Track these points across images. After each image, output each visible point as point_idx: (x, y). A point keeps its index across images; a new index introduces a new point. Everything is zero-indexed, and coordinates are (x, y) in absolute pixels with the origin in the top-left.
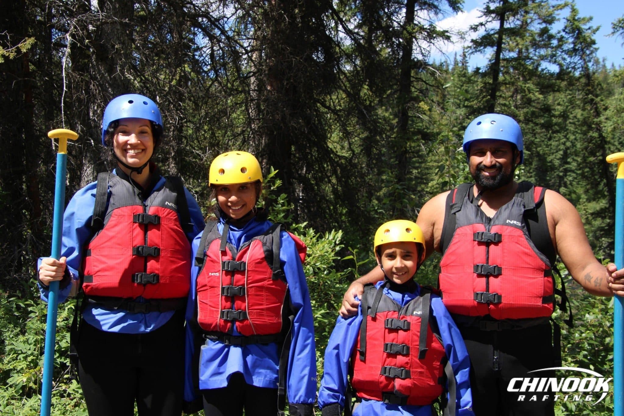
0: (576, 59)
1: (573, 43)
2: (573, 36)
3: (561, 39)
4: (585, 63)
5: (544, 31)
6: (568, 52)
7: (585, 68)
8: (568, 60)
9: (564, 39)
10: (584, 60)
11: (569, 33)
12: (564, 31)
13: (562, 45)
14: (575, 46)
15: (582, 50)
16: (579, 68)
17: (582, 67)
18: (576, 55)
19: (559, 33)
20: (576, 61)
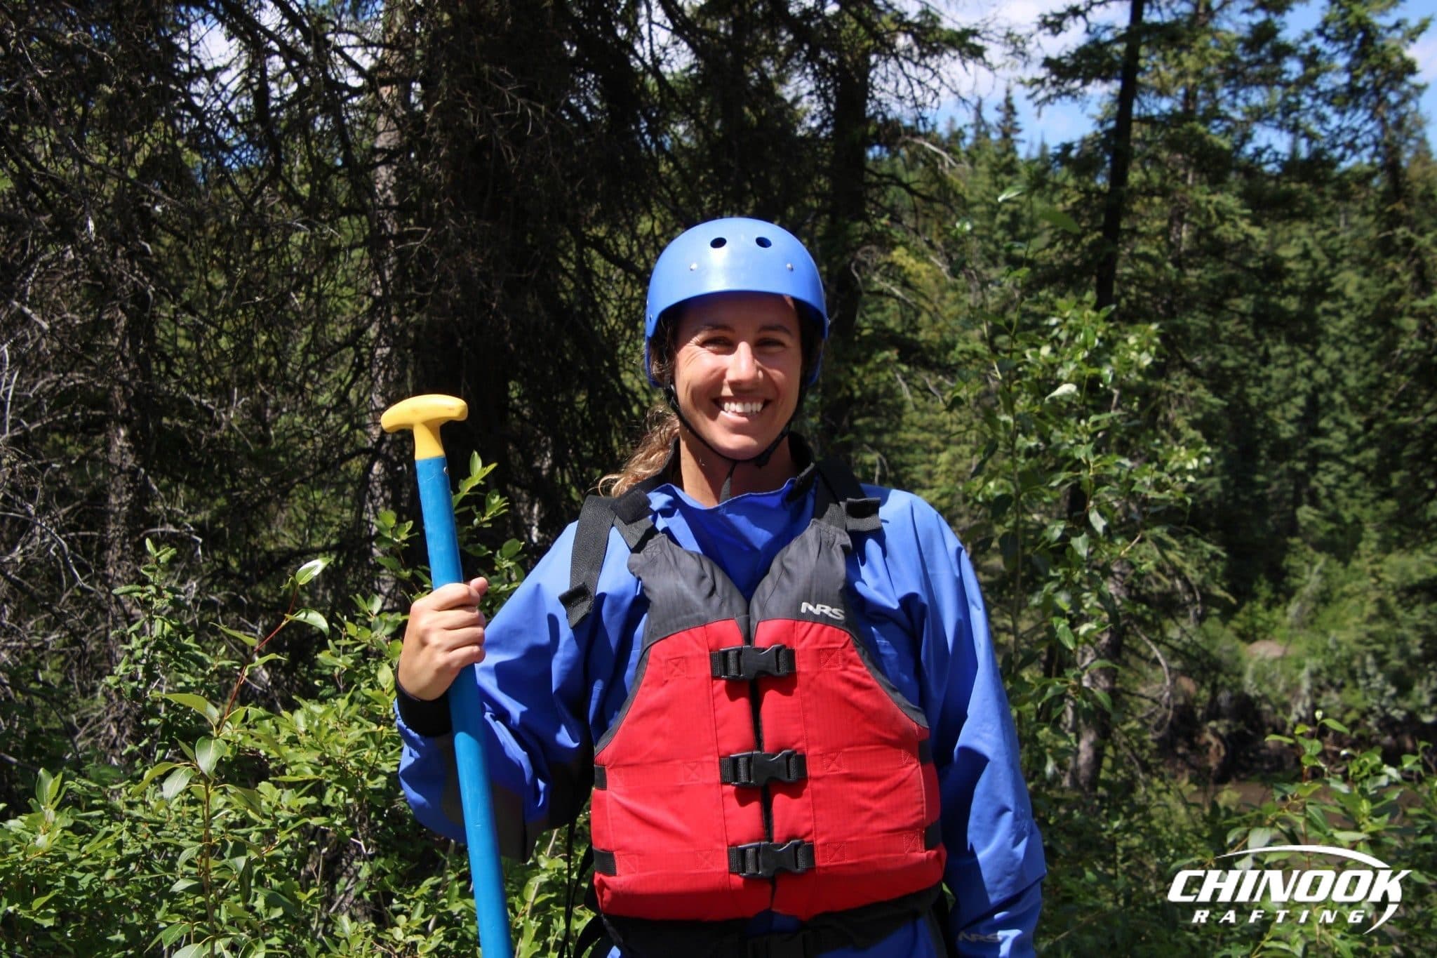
0: (1358, 118)
1: (1349, 69)
2: (1347, 49)
3: (1311, 59)
5: (1263, 34)
6: (1331, 98)
7: (1386, 145)
8: (1335, 121)
9: (1321, 59)
10: (1383, 120)
11: (1336, 40)
12: (1320, 32)
13: (1314, 77)
14: (1355, 78)
15: (1376, 90)
16: (1365, 146)
17: (1376, 144)
18: (1356, 107)
19: (1307, 38)
20: (1356, 125)
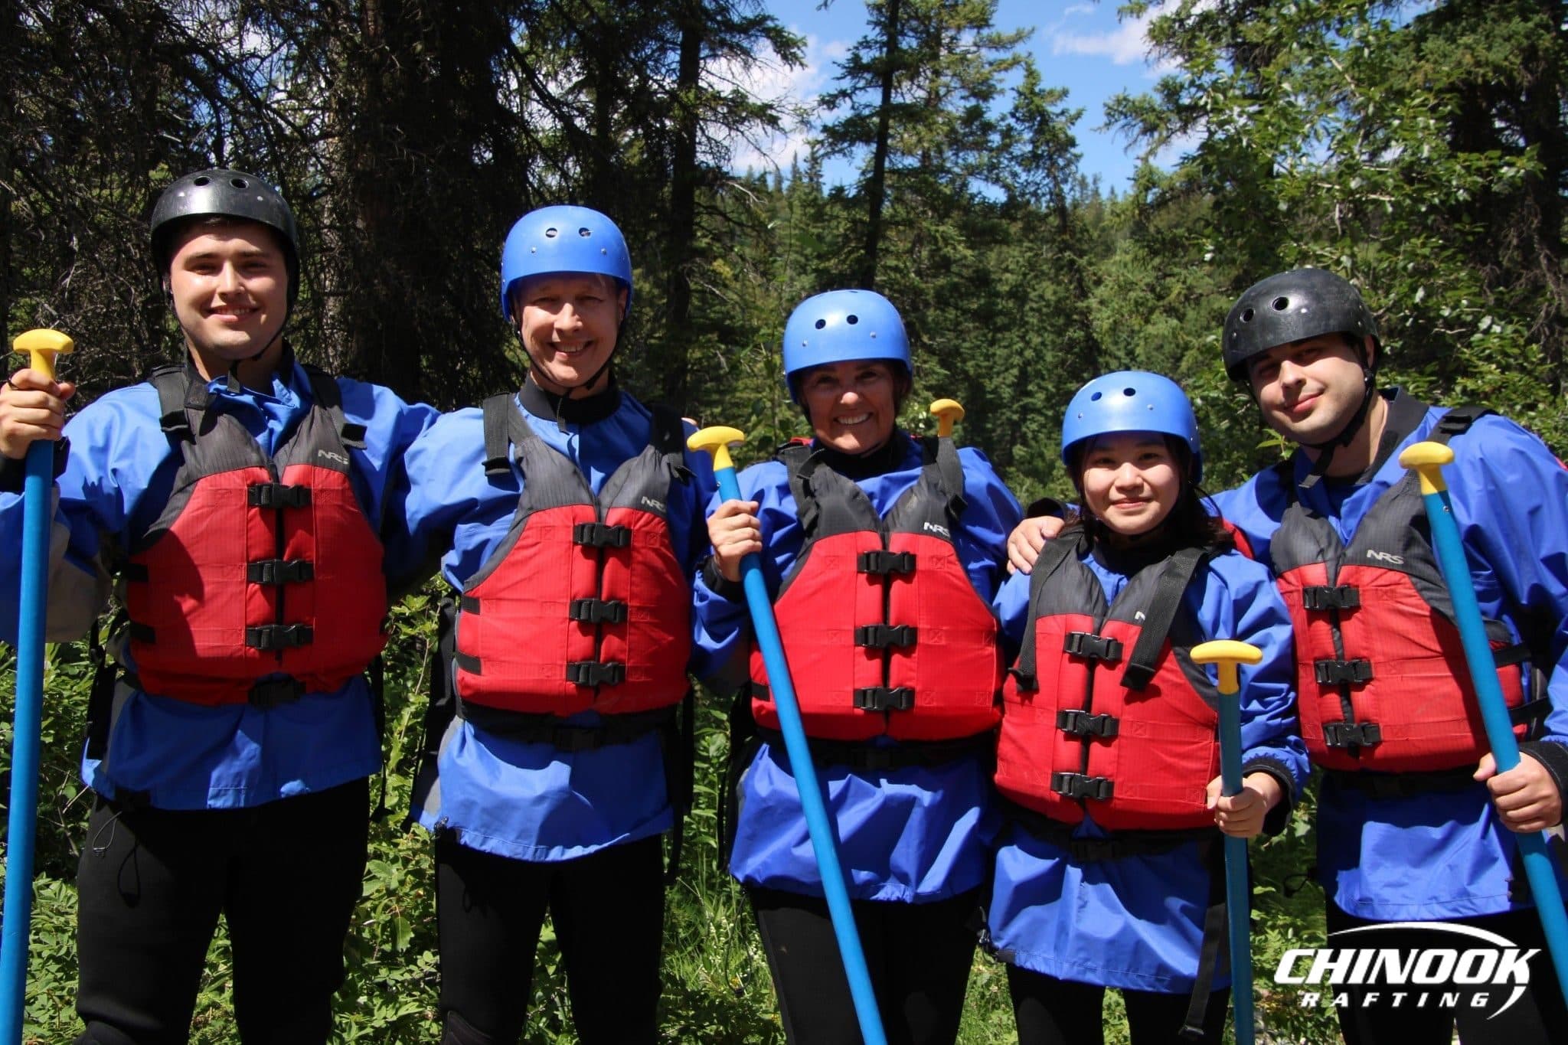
0: (1039, 175)
1: (1032, 141)
2: (1030, 128)
3: (1007, 133)
4: (1057, 184)
5: (974, 114)
6: (1022, 160)
7: (1057, 195)
8: (1023, 177)
9: (1014, 133)
10: (1055, 178)
11: (1023, 121)
12: (1013, 115)
13: (1009, 146)
14: (1036, 147)
15: (1050, 157)
16: (1044, 195)
17: (1051, 193)
18: (1037, 167)
19: (1003, 119)
20: (1038, 180)
